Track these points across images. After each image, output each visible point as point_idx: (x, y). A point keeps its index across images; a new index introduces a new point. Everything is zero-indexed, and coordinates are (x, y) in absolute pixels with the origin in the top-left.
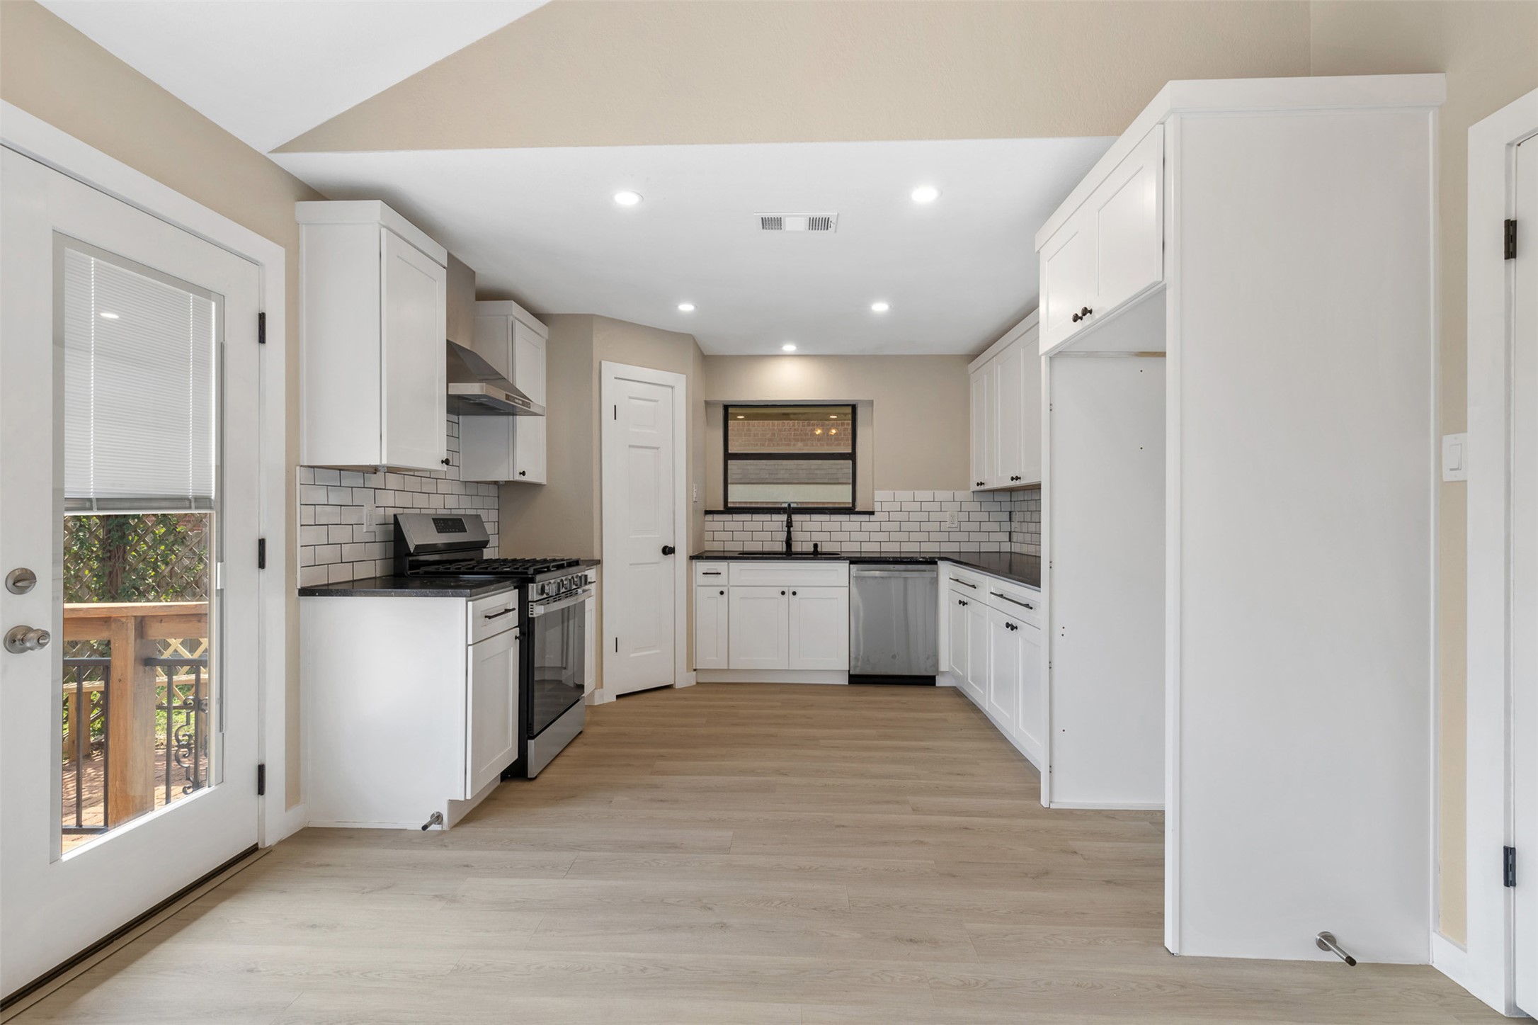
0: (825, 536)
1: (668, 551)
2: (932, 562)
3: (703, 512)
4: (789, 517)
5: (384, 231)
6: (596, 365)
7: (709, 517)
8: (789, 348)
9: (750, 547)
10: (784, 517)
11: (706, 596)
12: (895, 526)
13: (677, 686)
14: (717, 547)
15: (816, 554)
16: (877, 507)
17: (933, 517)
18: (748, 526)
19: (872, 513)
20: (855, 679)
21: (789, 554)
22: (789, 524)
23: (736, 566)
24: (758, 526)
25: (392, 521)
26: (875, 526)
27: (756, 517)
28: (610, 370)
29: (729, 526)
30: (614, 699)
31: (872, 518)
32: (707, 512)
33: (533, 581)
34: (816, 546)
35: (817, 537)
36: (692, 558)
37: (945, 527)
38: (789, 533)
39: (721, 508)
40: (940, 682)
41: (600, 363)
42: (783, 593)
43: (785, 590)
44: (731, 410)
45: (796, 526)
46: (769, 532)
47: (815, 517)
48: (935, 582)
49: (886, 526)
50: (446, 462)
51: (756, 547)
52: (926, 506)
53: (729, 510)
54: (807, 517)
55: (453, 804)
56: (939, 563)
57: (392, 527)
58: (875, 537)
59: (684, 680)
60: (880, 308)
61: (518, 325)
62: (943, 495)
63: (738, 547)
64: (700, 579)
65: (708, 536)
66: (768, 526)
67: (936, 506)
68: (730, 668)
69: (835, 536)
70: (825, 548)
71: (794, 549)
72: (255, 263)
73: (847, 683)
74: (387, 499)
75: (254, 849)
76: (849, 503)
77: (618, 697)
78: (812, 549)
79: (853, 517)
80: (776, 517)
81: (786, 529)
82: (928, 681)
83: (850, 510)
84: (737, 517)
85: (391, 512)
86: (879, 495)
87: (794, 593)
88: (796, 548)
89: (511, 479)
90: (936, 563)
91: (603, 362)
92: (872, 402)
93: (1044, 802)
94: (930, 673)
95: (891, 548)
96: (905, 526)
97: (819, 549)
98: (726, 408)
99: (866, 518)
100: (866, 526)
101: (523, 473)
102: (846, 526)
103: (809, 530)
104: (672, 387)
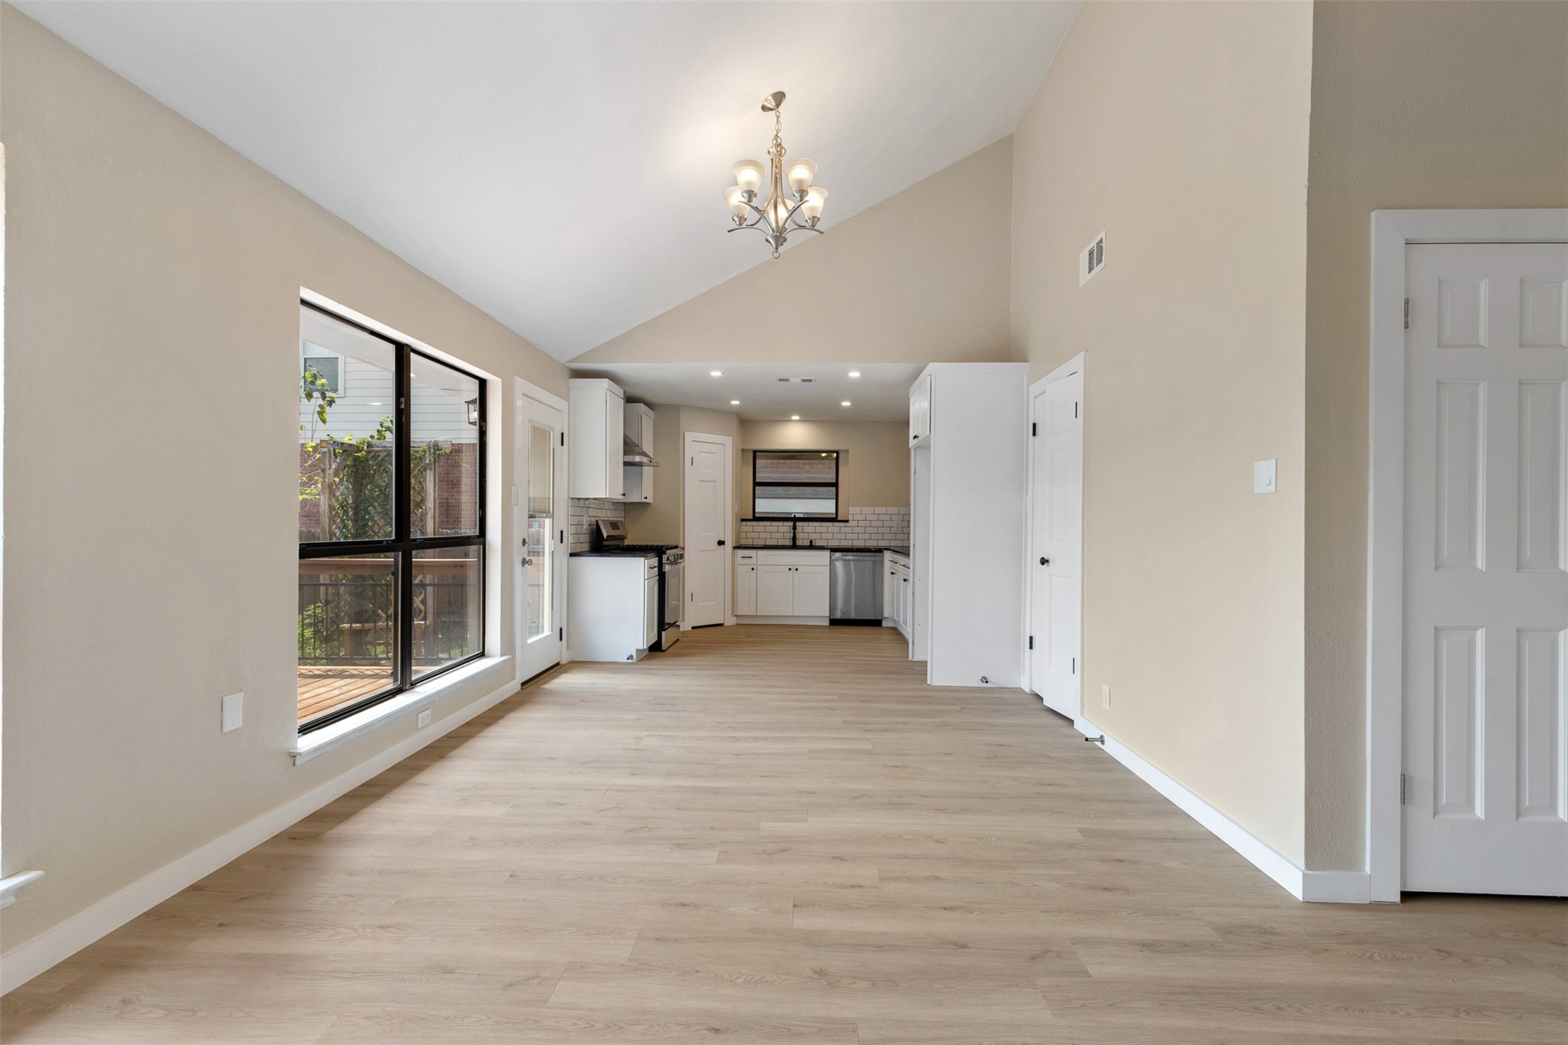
0: (817, 536)
1: (721, 543)
2: (879, 551)
3: (740, 521)
4: (794, 523)
5: (608, 392)
6: (682, 434)
7: (744, 523)
8: (795, 418)
9: (769, 543)
10: (791, 524)
11: (743, 571)
12: (861, 530)
13: (726, 625)
14: (749, 542)
15: (811, 547)
16: (850, 518)
17: (886, 524)
18: (768, 529)
19: (847, 521)
20: (834, 622)
21: (794, 546)
22: (795, 528)
23: (761, 552)
24: (775, 529)
25: (595, 523)
26: (849, 530)
27: (774, 523)
28: (689, 436)
29: (756, 529)
30: (690, 629)
31: (847, 524)
32: (743, 520)
33: (665, 553)
34: (811, 542)
35: (812, 537)
36: (735, 548)
37: (893, 530)
38: (794, 533)
39: (751, 518)
40: (885, 624)
41: (684, 433)
42: (790, 569)
43: (791, 567)
44: (757, 454)
45: (799, 529)
46: (782, 532)
47: (811, 524)
48: (882, 562)
49: (856, 530)
50: (624, 495)
51: (774, 543)
52: (881, 517)
53: (756, 519)
54: (806, 524)
55: (638, 650)
56: (885, 552)
57: (595, 527)
58: (849, 536)
59: (730, 621)
60: (846, 404)
61: (644, 416)
62: (891, 510)
63: (762, 543)
64: (740, 561)
65: (743, 535)
66: (781, 529)
67: (888, 517)
68: (758, 614)
69: (824, 536)
70: (818, 543)
71: (797, 544)
72: (560, 411)
73: (828, 624)
74: (592, 512)
75: (558, 664)
76: (832, 514)
77: (693, 628)
78: (809, 544)
79: (836, 524)
80: (786, 523)
81: (792, 531)
82: (877, 623)
83: (833, 519)
84: (761, 523)
85: (594, 519)
86: (852, 510)
87: (797, 569)
88: (799, 543)
89: (640, 501)
90: (882, 552)
91: (686, 433)
92: (848, 451)
93: (910, 659)
94: (880, 618)
95: (859, 544)
96: (868, 530)
97: (813, 544)
98: (755, 452)
99: (843, 524)
100: (843, 530)
101: (646, 498)
102: (831, 529)
103: (807, 532)
104: (724, 445)
